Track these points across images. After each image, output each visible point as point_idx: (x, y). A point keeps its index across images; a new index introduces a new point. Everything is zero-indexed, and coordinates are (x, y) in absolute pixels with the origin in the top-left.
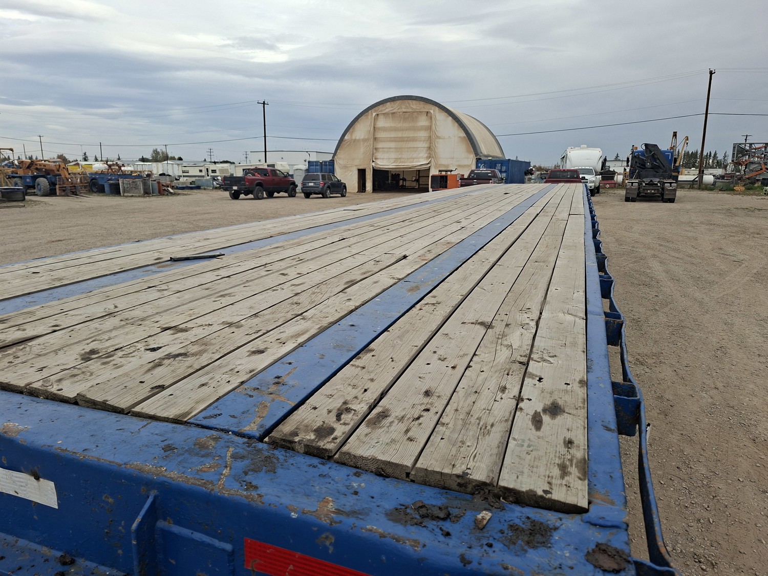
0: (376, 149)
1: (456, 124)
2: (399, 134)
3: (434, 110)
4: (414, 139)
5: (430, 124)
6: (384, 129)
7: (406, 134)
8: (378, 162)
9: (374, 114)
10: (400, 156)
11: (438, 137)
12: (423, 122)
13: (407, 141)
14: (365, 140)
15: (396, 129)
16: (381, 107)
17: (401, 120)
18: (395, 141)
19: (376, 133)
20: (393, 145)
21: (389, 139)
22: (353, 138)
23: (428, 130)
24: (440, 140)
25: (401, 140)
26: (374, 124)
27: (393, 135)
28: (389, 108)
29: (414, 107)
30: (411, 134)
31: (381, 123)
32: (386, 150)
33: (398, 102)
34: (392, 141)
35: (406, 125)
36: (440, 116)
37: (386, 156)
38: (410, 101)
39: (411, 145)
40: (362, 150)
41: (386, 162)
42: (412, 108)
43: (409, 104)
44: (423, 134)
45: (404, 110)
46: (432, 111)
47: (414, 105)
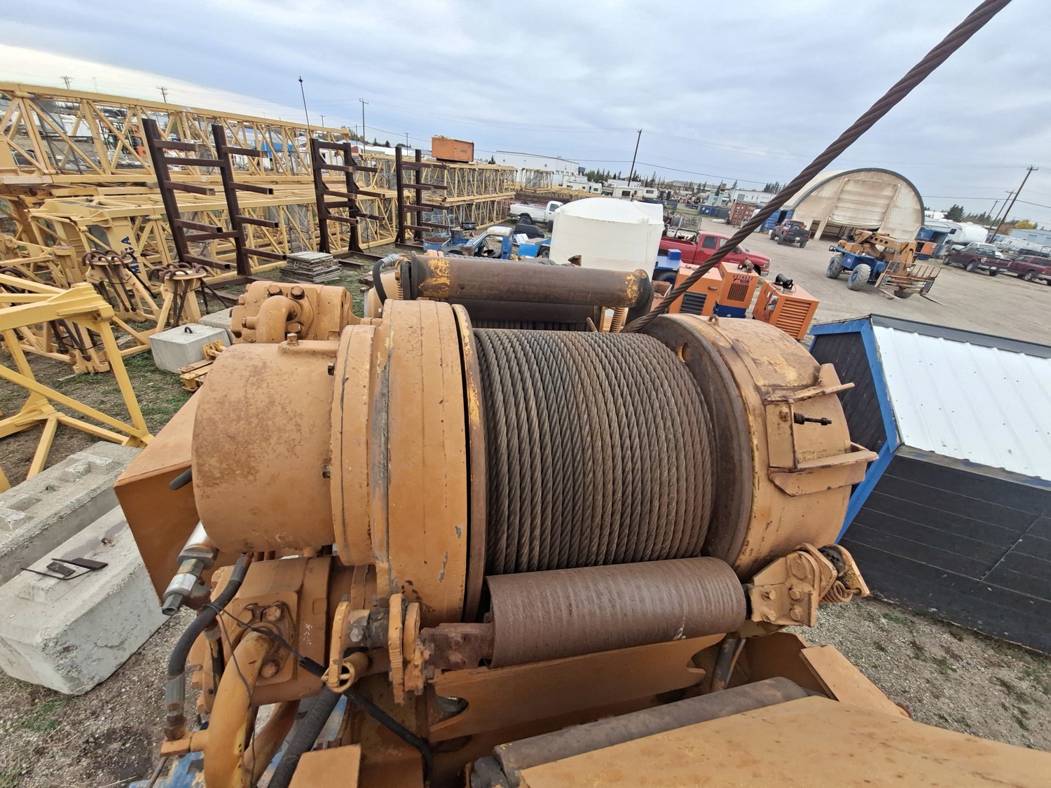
0: (836, 207)
1: (916, 199)
2: (862, 199)
3: (901, 184)
4: (874, 205)
5: (892, 195)
6: (850, 192)
7: (867, 199)
8: (834, 217)
9: (846, 179)
10: (855, 216)
11: (896, 207)
12: (888, 192)
13: (866, 205)
14: (829, 199)
15: (861, 194)
16: (855, 174)
17: (868, 188)
18: (856, 204)
19: (842, 195)
20: (852, 206)
21: (850, 201)
22: (820, 195)
23: (889, 199)
24: (896, 209)
25: (862, 203)
26: (843, 187)
27: (856, 198)
28: (862, 176)
29: (886, 179)
30: (872, 200)
31: (850, 187)
32: (845, 209)
33: (873, 173)
34: (853, 203)
35: (871, 192)
36: (904, 190)
37: (843, 213)
38: (883, 174)
39: (869, 208)
40: (823, 206)
41: (841, 218)
42: (883, 180)
43: (882, 176)
44: (883, 202)
45: (875, 180)
46: (899, 185)
47: (886, 177)
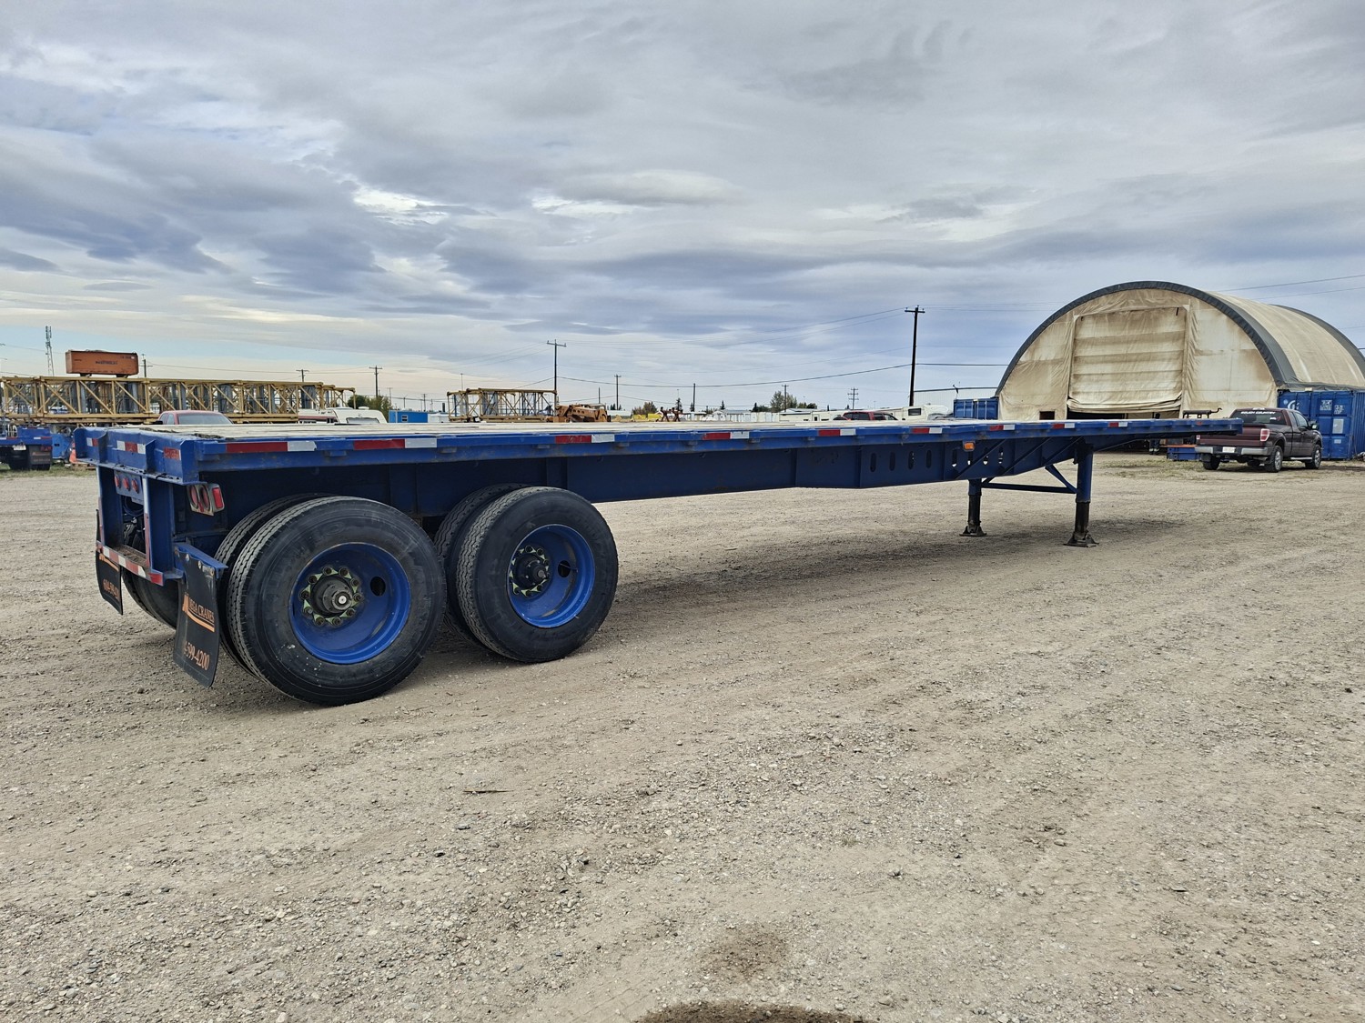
0: (1076, 376)
1: (1237, 328)
2: (1122, 350)
3: (1190, 305)
4: (1150, 358)
5: (1182, 330)
6: (1092, 342)
7: (1134, 349)
8: (1079, 399)
9: (1076, 317)
10: (1121, 389)
11: (1199, 353)
12: (1169, 325)
13: (1136, 361)
14: (1056, 362)
15: (1114, 342)
16: (1088, 305)
17: (1125, 325)
18: (1112, 362)
19: (1078, 349)
20: (1108, 368)
21: (1101, 359)
22: (1036, 358)
23: (1178, 340)
24: (1203, 357)
25: (1125, 359)
26: (1075, 334)
27: (1109, 351)
28: (1104, 305)
29: (1153, 301)
30: (1144, 348)
31: (1088, 332)
32: (1094, 378)
33: (1122, 294)
34: (1106, 362)
35: (1135, 333)
36: (1205, 317)
37: (1094, 388)
38: (1145, 291)
39: (1143, 367)
40: (1050, 378)
41: (1093, 399)
42: (1149, 303)
43: (1143, 296)
44: (1168, 348)
45: (1133, 307)
46: (1187, 307)
47: (1152, 298)
